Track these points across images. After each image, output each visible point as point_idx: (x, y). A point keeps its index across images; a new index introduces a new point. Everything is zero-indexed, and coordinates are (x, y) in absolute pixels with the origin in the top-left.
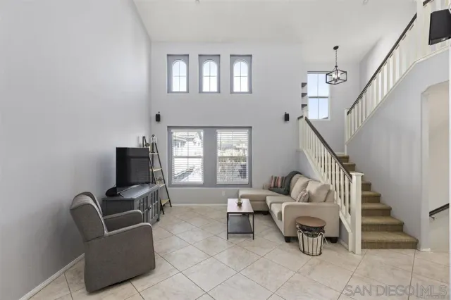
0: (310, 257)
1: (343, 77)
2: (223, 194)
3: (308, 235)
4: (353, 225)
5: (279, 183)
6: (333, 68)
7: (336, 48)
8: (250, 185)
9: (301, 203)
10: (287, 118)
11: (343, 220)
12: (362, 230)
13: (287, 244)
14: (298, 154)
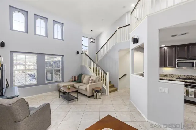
0: (99, 100)
1: (94, 41)
2: (50, 87)
3: (98, 93)
4: (107, 87)
5: (76, 79)
6: (91, 38)
7: (92, 31)
8: (63, 81)
9: (92, 84)
10: (78, 53)
11: (104, 87)
12: (109, 88)
13: (90, 99)
14: (82, 67)
